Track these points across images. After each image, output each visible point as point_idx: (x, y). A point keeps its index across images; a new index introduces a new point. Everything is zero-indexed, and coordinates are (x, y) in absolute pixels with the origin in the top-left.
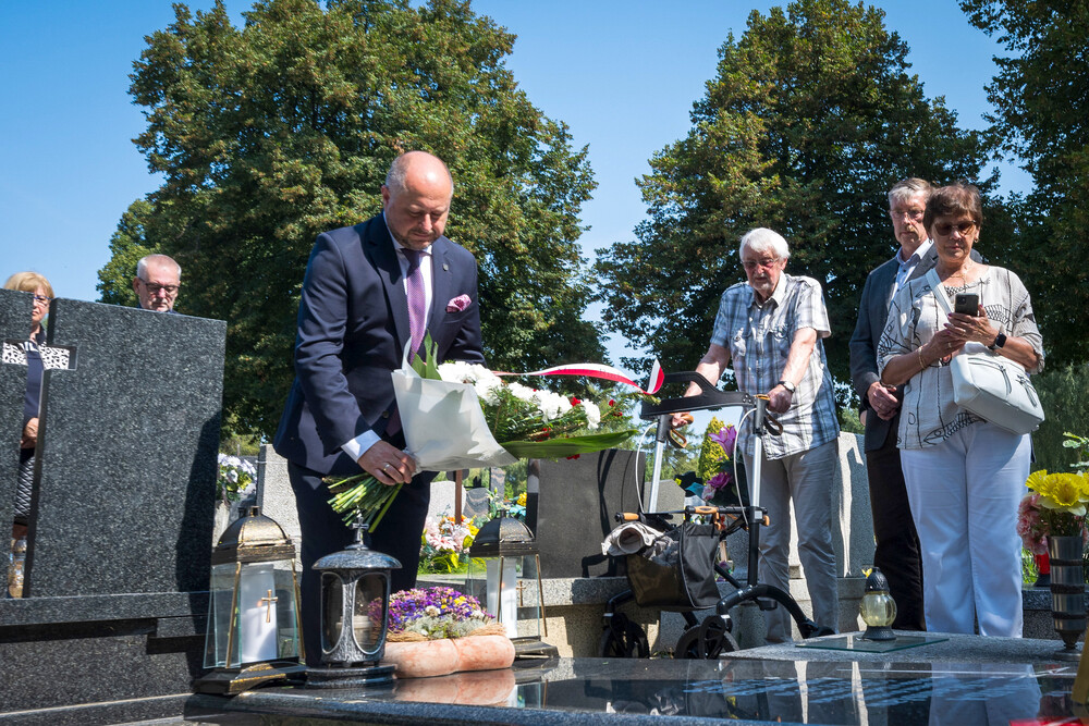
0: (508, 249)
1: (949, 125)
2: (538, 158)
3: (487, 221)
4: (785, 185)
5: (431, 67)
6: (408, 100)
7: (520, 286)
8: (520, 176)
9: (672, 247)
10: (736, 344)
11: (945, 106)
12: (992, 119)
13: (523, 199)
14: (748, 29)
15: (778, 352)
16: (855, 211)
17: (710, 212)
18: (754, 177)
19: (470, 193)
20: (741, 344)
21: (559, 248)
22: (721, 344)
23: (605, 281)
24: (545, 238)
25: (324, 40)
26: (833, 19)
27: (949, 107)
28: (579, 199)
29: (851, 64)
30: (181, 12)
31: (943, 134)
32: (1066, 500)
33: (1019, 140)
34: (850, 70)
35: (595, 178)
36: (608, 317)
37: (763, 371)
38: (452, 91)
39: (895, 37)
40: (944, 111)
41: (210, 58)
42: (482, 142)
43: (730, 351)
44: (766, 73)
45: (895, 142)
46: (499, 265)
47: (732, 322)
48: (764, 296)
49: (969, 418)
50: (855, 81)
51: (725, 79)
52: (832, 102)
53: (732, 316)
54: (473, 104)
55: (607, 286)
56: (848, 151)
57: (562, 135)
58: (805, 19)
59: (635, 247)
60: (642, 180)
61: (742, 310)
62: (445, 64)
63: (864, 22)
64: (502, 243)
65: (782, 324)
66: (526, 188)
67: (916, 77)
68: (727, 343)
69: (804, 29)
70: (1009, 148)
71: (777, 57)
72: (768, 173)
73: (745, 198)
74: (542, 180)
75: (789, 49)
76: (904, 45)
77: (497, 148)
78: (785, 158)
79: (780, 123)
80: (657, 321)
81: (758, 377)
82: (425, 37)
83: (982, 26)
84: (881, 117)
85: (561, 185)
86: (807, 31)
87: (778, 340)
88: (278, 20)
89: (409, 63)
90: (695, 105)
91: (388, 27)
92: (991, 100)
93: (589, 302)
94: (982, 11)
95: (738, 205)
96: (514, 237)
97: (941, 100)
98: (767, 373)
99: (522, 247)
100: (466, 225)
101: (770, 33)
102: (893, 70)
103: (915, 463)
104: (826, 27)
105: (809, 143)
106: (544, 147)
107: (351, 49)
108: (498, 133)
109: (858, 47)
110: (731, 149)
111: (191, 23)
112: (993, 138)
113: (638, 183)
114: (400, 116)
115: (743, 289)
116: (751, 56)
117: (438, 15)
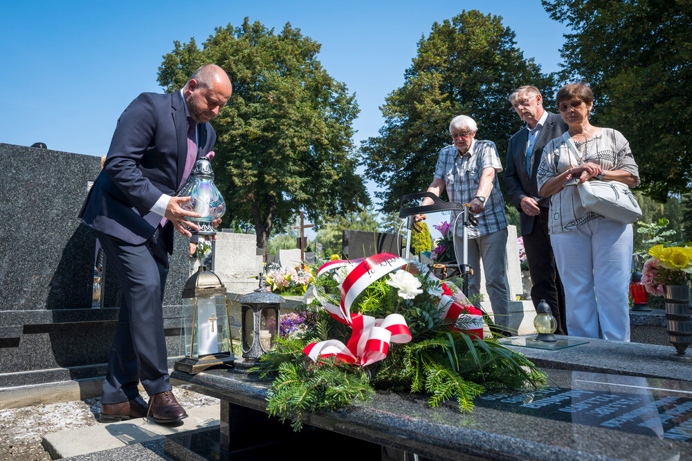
0: (319, 142)
1: (537, 72)
2: (333, 100)
3: (311, 130)
4: (453, 106)
5: (283, 62)
6: (273, 76)
7: (325, 160)
8: (324, 109)
9: (397, 139)
10: (449, 177)
11: (535, 63)
12: (563, 66)
13: (326, 119)
14: (432, 31)
15: (473, 181)
16: (488, 117)
17: (416, 121)
18: (437, 102)
19: (302, 117)
20: (451, 177)
21: (343, 141)
22: (440, 178)
23: (366, 156)
24: (337, 137)
25: (237, 51)
26: (475, 23)
27: (536, 63)
28: (352, 119)
29: (485, 44)
30: (177, 45)
31: (534, 76)
32: (678, 264)
33: (578, 76)
34: (485, 47)
35: (359, 108)
36: (367, 174)
37: (464, 191)
38: (293, 71)
39: (508, 29)
40: (534, 65)
41: (189, 64)
42: (307, 94)
43: (445, 181)
44: (442, 52)
45: (508, 82)
46: (316, 151)
47: (446, 166)
48: (463, 152)
49: (592, 216)
50: (488, 53)
51: (421, 56)
52: (475, 64)
53: (446, 163)
54: (303, 77)
55: (367, 158)
56: (484, 87)
57: (343, 89)
58: (461, 24)
59: (380, 139)
60: (382, 107)
61: (451, 159)
62: (289, 59)
63: (491, 24)
64: (317, 140)
65: (474, 166)
66: (327, 114)
67: (518, 50)
68: (443, 177)
69: (461, 29)
70: (573, 80)
71: (447, 43)
72: (444, 100)
73: (433, 113)
74: (335, 110)
75: (454, 39)
76: (513, 33)
77: (314, 97)
78: (451, 93)
79: (449, 76)
80: (391, 174)
81: (462, 194)
82: (281, 47)
83: (557, 18)
84: (501, 70)
85: (344, 112)
86: (462, 30)
87: (472, 174)
88: (217, 45)
89: (274, 60)
90: (407, 71)
91: (264, 44)
92: (562, 56)
93: (357, 165)
94: (557, 10)
95: (429, 116)
96: (322, 137)
97: (533, 60)
98: (466, 192)
99: (326, 142)
100: (301, 132)
101: (444, 32)
102: (507, 46)
103: (560, 241)
104: (472, 27)
105: (464, 85)
106: (335, 95)
107: (249, 55)
108: (314, 90)
109: (489, 35)
110: (424, 90)
111: (181, 49)
112: (564, 75)
113: (380, 108)
114: (270, 84)
115: (452, 148)
116: (434, 45)
117: (286, 37)
